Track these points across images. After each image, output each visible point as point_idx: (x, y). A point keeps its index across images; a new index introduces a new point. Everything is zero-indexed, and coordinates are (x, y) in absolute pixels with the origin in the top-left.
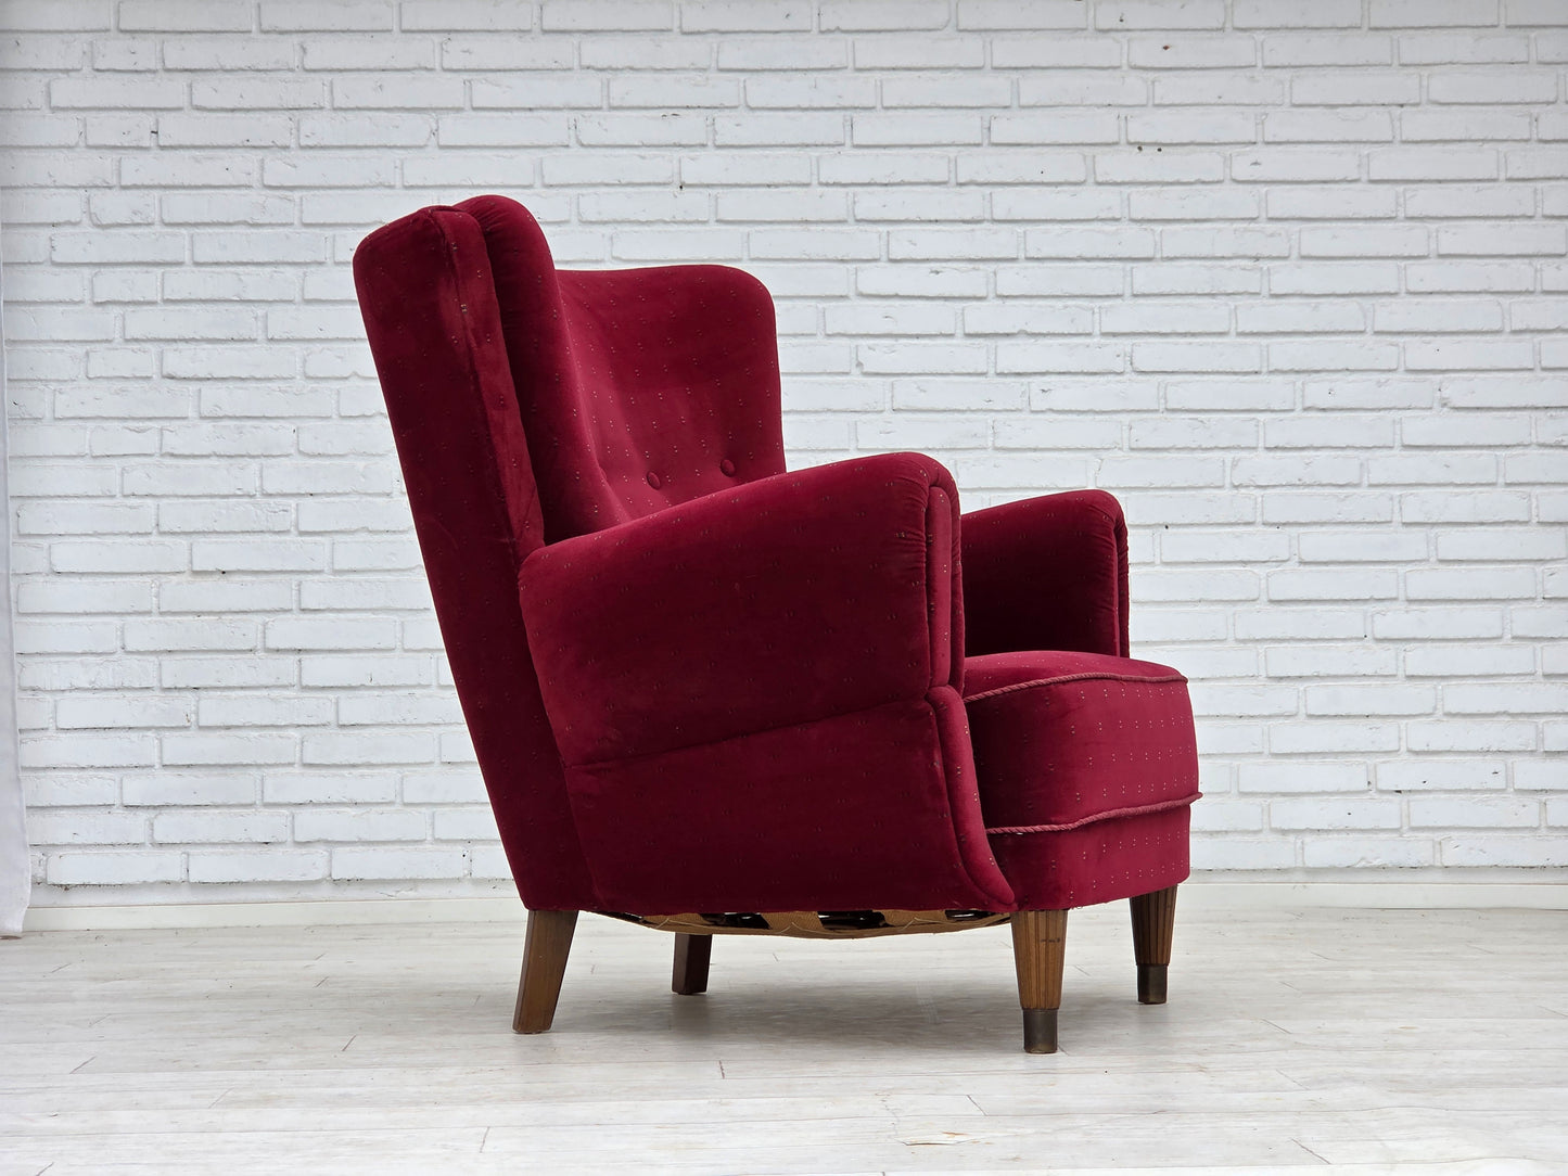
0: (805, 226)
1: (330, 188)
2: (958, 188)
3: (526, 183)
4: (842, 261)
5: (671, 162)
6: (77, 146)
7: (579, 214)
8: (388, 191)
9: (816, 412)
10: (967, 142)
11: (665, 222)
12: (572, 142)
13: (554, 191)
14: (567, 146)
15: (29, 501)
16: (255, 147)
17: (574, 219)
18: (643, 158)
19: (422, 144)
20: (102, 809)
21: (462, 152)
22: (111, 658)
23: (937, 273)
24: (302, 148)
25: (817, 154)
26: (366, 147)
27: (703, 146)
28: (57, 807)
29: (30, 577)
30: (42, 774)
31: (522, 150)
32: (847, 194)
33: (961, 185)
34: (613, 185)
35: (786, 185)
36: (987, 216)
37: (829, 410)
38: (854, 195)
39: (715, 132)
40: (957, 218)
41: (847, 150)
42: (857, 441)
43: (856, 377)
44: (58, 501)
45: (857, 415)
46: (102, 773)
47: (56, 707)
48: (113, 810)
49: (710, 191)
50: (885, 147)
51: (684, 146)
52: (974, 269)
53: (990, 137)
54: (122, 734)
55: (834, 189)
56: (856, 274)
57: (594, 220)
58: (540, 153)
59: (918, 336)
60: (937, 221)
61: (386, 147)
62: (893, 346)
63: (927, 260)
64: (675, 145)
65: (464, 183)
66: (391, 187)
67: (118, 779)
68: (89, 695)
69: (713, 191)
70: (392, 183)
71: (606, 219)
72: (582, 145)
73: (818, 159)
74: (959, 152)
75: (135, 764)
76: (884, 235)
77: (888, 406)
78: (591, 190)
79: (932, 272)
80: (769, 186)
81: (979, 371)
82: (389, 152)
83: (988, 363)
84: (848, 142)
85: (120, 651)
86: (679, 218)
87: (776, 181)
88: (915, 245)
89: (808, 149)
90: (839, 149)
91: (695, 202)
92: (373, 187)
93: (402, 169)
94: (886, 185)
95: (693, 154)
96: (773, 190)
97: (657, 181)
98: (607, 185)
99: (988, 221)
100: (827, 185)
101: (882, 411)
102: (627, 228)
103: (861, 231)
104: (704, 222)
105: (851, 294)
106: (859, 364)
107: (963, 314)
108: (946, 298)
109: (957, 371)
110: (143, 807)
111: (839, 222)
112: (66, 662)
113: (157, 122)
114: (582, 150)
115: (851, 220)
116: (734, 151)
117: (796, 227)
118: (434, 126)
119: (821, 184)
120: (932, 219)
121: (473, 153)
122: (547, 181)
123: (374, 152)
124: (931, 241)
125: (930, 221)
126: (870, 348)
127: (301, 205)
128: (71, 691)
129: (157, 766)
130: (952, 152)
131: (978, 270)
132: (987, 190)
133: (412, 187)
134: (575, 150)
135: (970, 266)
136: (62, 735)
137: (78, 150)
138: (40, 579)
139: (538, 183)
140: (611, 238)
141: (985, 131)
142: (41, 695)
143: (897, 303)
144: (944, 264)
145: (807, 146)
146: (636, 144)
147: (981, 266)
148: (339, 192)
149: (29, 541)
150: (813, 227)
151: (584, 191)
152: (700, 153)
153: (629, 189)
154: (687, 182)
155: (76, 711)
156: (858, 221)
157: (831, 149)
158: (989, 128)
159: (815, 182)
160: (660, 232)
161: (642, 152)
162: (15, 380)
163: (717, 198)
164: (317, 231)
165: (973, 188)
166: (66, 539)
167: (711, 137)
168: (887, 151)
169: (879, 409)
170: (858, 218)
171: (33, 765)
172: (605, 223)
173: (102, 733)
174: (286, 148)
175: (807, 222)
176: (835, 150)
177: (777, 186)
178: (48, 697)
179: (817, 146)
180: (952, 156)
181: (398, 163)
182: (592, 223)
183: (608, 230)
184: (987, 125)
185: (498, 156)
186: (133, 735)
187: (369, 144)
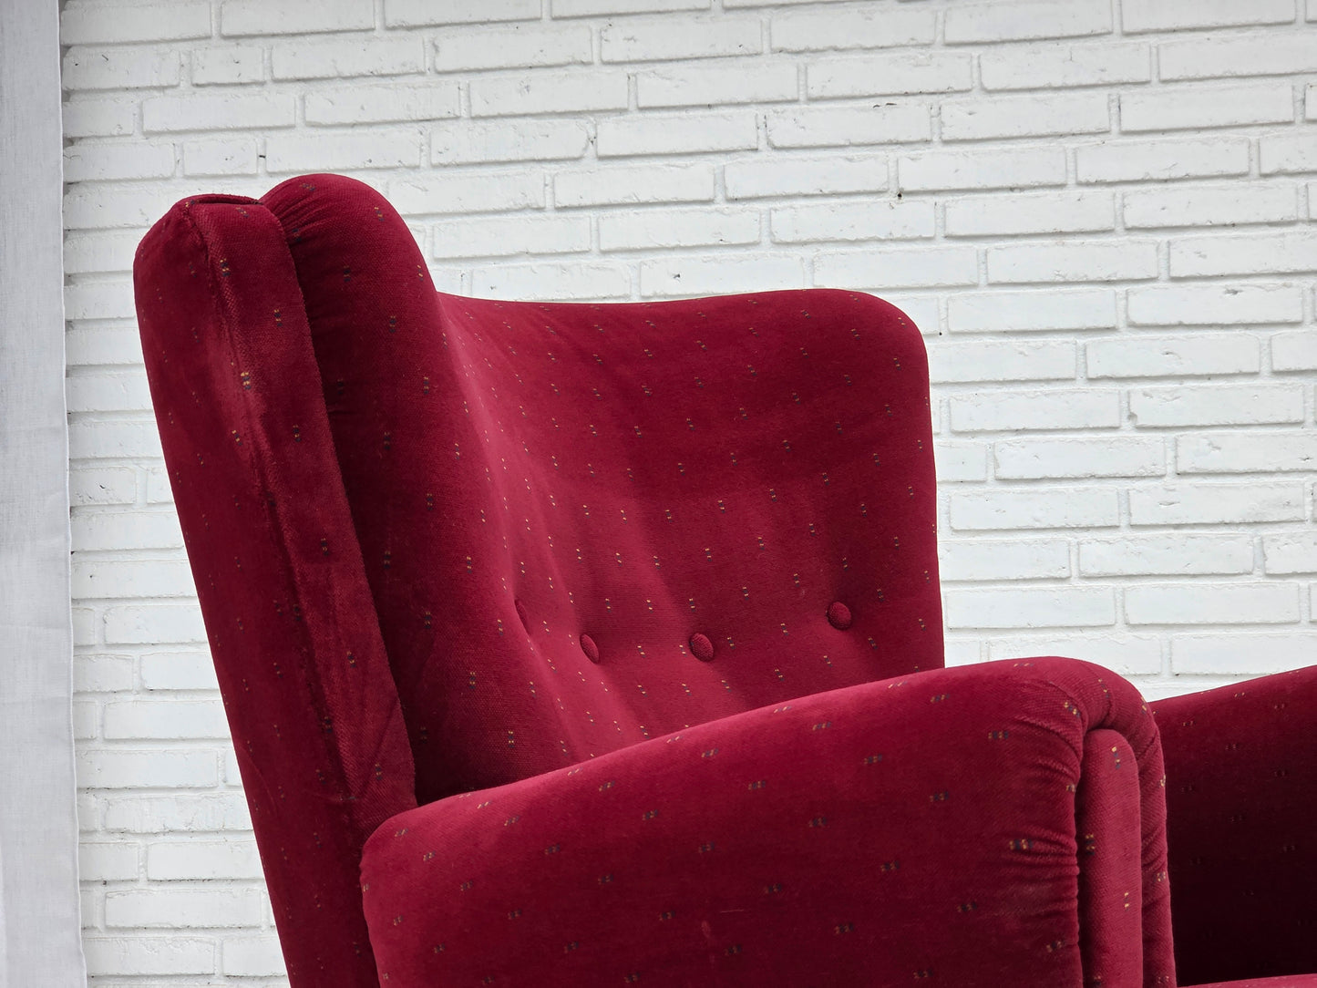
0: (1058, 240)
1: (467, 214)
2: (1262, 182)
3: (705, 197)
4: (1108, 282)
5: (886, 163)
6: (173, 176)
7: (771, 233)
8: (538, 215)
9: (1076, 479)
10: (1274, 120)
11: (880, 240)
12: (762, 145)
13: (739, 206)
14: (756, 150)
15: (116, 604)
16: (378, 169)
17: (766, 240)
18: (850, 160)
19: (576, 155)
20: (200, 979)
21: (629, 163)
22: (208, 793)
23: (1235, 292)
24: (435, 167)
25: (1074, 146)
26: (511, 162)
27: (927, 142)
28: (148, 977)
29: (117, 696)
30: (132, 935)
31: (698, 157)
32: (1114, 195)
33: (1266, 176)
34: (813, 196)
35: (1034, 188)
36: (1302, 215)
37: (1093, 476)
38: (1124, 197)
39: (942, 124)
40: (1261, 219)
41: (1114, 139)
42: (1130, 514)
43: (1128, 432)
44: (149, 604)
45: (1128, 481)
46: (200, 935)
47: (147, 853)
48: (213, 980)
49: (935, 199)
50: (1164, 132)
51: (902, 143)
52: (1285, 285)
53: (1304, 112)
54: (224, 887)
55: (1098, 189)
56: (1127, 299)
57: (789, 240)
58: (722, 160)
59: (1209, 377)
60: (1234, 225)
61: (534, 160)
62: (1177, 390)
63: (1222, 277)
64: (891, 143)
65: (628, 201)
66: (540, 209)
67: (218, 942)
68: (186, 838)
69: (940, 199)
70: (542, 205)
71: (805, 239)
72: (775, 148)
73: (1075, 151)
74: (1262, 134)
75: (238, 924)
76: (1164, 246)
77: (1170, 469)
78: (786, 203)
79: (1228, 292)
80: (1012, 189)
81: (1293, 420)
82: (537, 167)
83: (1305, 408)
84: (1115, 129)
85: (221, 784)
86: (897, 235)
87: (1021, 183)
88: (1205, 257)
89: (1061, 140)
90: (1102, 137)
91: (918, 214)
92: (517, 211)
93: (553, 187)
94: (1166, 181)
95: (913, 154)
96: (1016, 194)
97: (868, 189)
98: (806, 196)
99: (1303, 222)
100: (1088, 184)
101: (1161, 476)
102: (831, 249)
103: (1133, 242)
104: (929, 239)
105: (1121, 325)
106: (1132, 416)
107: (1270, 345)
108: (1248, 326)
109: (1261, 421)
110: (248, 978)
111: (1104, 232)
112: (157, 799)
113: (265, 144)
114: (775, 153)
115: (1119, 229)
116: (967, 148)
117: (1048, 241)
118: (592, 133)
119: (1080, 184)
120: (1228, 222)
121: (637, 163)
122: (731, 195)
123: (520, 168)
124: (1223, 252)
125: (1225, 226)
126: (1145, 394)
127: (433, 236)
128: (164, 834)
129: (264, 928)
130: (1253, 134)
131: (1289, 286)
132: (1301, 181)
133: (565, 208)
134: (766, 154)
135: (1280, 281)
136: (155, 888)
137: (174, 181)
138: (131, 698)
139: (720, 197)
140: (813, 263)
141: (1298, 104)
142: (130, 839)
143: (1181, 334)
144: (1244, 281)
145: (1061, 136)
146: (842, 143)
147: (1295, 281)
148: (478, 218)
149: (117, 652)
150: (1069, 241)
151: (778, 205)
152: (924, 151)
153: (833, 201)
154: (908, 188)
155: (168, 858)
156: (1129, 230)
157: (1093, 139)
158: (1304, 101)
159: (1071, 181)
160: (872, 253)
161: (850, 153)
162: (103, 459)
163: (945, 208)
164: (452, 267)
165: (1282, 180)
166: (160, 650)
167: (936, 130)
168: (1167, 137)
169: (1159, 473)
170: (1129, 225)
171: (121, 925)
172: (805, 243)
173: (200, 887)
174: (415, 168)
175: (1061, 234)
176: (1098, 139)
177: (1022, 189)
178: (139, 841)
179: (1073, 135)
180: (1253, 139)
181: (548, 180)
182: (788, 244)
183: (809, 252)
184: (1300, 96)
185: (669, 165)
186: (236, 888)
187: (513, 158)
